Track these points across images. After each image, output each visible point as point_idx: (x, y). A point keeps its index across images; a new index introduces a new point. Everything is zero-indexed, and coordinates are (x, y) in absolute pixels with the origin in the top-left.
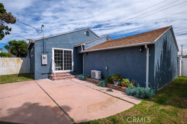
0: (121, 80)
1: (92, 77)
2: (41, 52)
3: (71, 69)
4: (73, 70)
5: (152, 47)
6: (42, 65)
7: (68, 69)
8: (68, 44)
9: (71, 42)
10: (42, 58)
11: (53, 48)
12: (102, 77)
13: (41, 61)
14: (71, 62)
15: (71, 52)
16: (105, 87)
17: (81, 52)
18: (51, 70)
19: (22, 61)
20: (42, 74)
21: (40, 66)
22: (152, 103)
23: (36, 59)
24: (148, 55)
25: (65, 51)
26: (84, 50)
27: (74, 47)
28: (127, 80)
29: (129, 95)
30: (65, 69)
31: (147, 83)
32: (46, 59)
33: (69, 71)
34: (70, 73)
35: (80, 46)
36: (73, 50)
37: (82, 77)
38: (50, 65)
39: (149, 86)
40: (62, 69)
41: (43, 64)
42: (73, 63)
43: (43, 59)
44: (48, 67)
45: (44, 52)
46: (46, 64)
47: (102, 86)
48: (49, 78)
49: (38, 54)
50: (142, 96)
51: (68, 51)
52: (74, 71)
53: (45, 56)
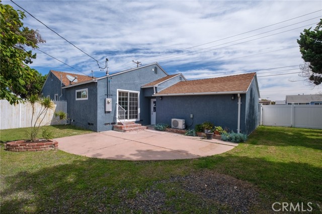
0: (214, 128)
1: (172, 126)
2: (104, 94)
3: (136, 117)
4: (139, 120)
5: (243, 96)
6: (105, 112)
7: (133, 118)
8: (134, 84)
9: (137, 81)
10: (107, 102)
11: (118, 90)
12: (187, 127)
13: (104, 107)
14: (137, 108)
15: (137, 94)
16: (196, 136)
17: (153, 95)
18: (115, 118)
19: (56, 106)
20: (106, 124)
21: (103, 114)
22: (248, 145)
23: (98, 104)
24: (239, 103)
25: (130, 93)
26: (156, 92)
27: (141, 88)
28: (220, 128)
29: (225, 141)
30: (130, 118)
31: (239, 130)
32: (111, 104)
33: (135, 120)
34: (136, 122)
35: (152, 88)
36: (139, 92)
37: (160, 127)
38: (114, 112)
39: (240, 132)
40: (126, 118)
41: (107, 111)
42: (139, 109)
43: (107, 104)
44: (112, 115)
45: (108, 95)
46: (111, 110)
47: (192, 136)
48: (113, 129)
49: (101, 98)
50: (238, 140)
51: (133, 94)
52: (141, 120)
53: (109, 100)
